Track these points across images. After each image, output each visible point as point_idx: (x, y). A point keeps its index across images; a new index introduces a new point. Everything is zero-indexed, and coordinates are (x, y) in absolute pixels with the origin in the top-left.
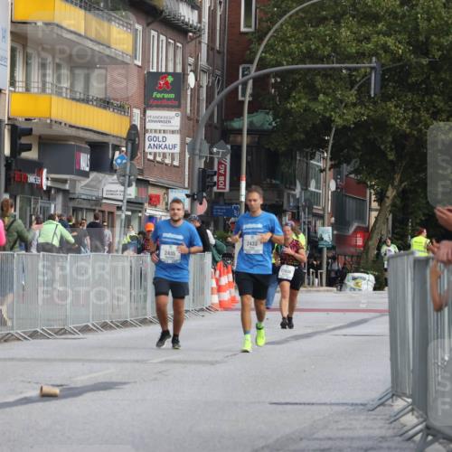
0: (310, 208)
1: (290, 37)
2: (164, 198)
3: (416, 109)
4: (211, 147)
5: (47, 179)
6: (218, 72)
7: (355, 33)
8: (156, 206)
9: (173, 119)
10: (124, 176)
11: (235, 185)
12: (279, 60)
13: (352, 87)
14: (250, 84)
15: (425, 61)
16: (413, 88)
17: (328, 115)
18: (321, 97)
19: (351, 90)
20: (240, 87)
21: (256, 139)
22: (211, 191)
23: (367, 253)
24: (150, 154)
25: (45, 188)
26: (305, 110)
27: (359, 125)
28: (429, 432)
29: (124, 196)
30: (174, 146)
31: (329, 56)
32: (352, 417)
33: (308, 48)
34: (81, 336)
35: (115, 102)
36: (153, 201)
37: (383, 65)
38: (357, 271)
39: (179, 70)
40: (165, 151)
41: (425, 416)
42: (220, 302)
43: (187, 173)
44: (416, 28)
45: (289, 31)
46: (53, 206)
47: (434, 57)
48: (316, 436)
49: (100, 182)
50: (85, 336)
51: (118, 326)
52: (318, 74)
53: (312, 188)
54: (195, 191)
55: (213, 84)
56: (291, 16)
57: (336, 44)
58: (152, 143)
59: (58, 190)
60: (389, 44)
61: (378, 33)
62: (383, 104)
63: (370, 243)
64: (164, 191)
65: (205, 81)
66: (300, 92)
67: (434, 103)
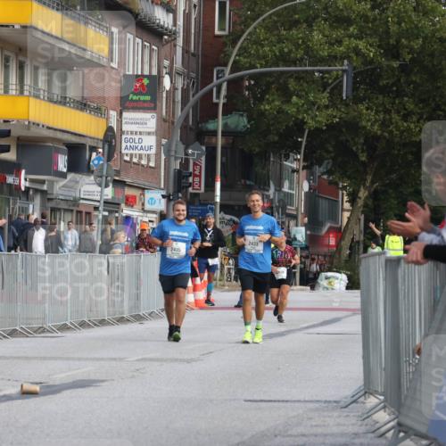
0: (284, 208)
1: (264, 40)
2: (140, 199)
3: (387, 112)
4: (186, 148)
5: (26, 180)
6: (193, 75)
7: (327, 37)
8: (132, 206)
9: (149, 121)
10: (101, 177)
11: (210, 186)
12: (253, 62)
13: (325, 89)
14: (224, 86)
15: (395, 64)
16: (384, 90)
17: (300, 117)
18: (294, 99)
19: (323, 92)
20: (215, 90)
21: (231, 141)
22: (187, 191)
23: (340, 253)
24: (127, 155)
25: (23, 189)
26: (278, 112)
27: (331, 127)
28: (401, 428)
29: (101, 196)
30: (150, 148)
31: (302, 59)
32: (326, 414)
33: (281, 51)
34: (60, 334)
35: (92, 104)
36: (130, 201)
37: (354, 68)
38: (330, 270)
39: (155, 72)
40: (141, 152)
41: (397, 413)
42: (196, 300)
43: (163, 174)
44: (387, 32)
45: (262, 34)
46: (31, 206)
47: (404, 60)
48: (289, 433)
49: (77, 182)
50: (63, 335)
51: (95, 325)
52: (291, 77)
53: (286, 189)
54: (171, 192)
55: (188, 86)
56: (264, 20)
57: (308, 47)
58: (129, 144)
59: (36, 191)
60: (360, 47)
61: (350, 36)
62: (355, 107)
63: (343, 243)
64: (140, 192)
65: (180, 83)
66: (273, 95)
67: (404, 105)
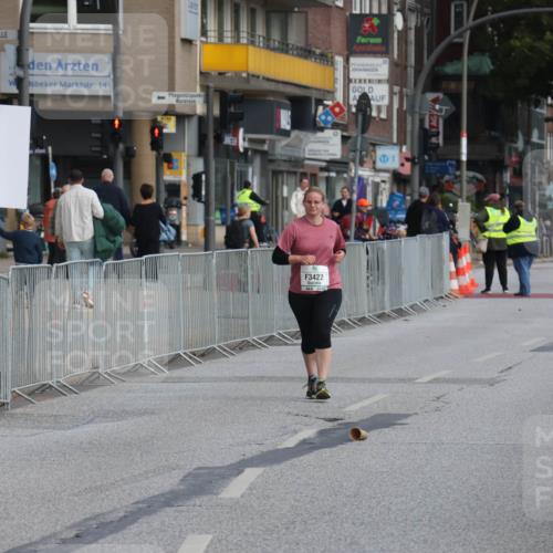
2: (371, 157)
5: (244, 139)
6: (427, 11)
9: (380, 67)
20: (453, 25)
24: (354, 107)
25: (241, 150)
30: (382, 98)
35: (316, 50)
39: (384, 10)
43: (395, 127)
46: (250, 170)
49: (301, 140)
53: (535, 139)
55: (422, 24)
58: (356, 94)
59: (255, 152)
64: (371, 148)
65: (413, 21)
